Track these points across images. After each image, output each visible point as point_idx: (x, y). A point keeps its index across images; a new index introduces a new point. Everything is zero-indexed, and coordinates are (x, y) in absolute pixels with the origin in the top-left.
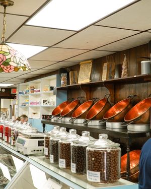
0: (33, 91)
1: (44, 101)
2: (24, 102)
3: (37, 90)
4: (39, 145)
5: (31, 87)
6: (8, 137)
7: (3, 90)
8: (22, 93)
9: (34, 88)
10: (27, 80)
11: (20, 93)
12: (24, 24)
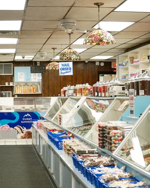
0: (132, 62)
1: (143, 71)
2: (124, 74)
3: (137, 60)
4: (123, 90)
5: (130, 58)
6: (105, 93)
7: (102, 64)
8: (122, 65)
9: (133, 58)
10: (128, 50)
11: (120, 65)
12: (113, 11)
